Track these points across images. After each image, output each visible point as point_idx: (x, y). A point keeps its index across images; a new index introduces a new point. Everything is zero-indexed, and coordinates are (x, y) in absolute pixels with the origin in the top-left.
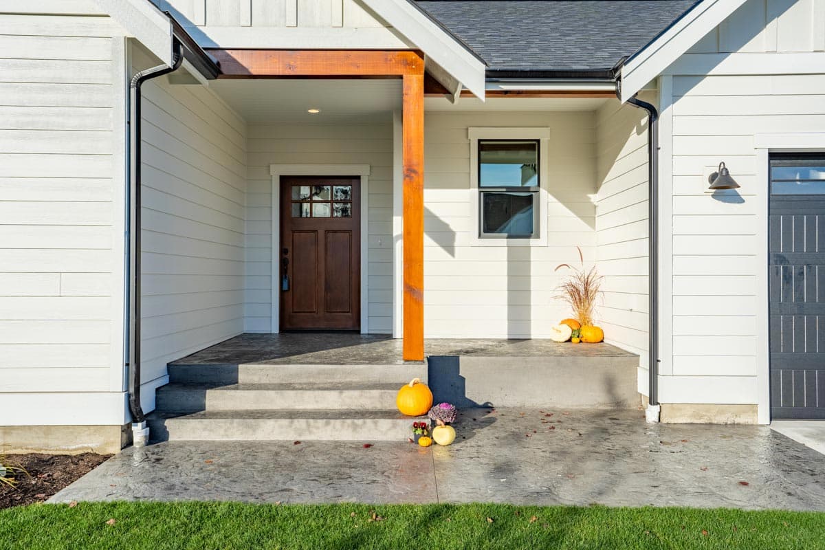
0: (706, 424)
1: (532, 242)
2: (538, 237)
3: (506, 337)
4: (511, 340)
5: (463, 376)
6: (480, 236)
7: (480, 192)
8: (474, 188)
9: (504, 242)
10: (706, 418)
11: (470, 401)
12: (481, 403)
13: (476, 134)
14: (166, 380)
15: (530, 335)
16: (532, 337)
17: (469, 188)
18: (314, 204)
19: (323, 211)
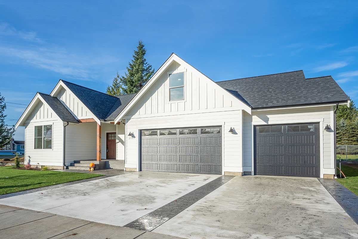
5: (110, 164)
12: (111, 168)
14: (74, 162)
19: (113, 138)
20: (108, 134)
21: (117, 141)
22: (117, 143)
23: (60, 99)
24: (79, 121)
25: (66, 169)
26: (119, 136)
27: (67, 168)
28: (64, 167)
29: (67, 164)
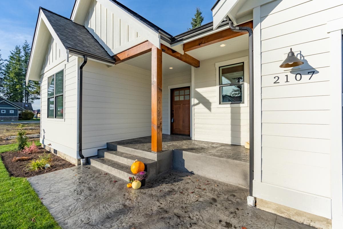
0: (286, 218)
1: (241, 105)
2: (243, 103)
3: (230, 143)
4: (232, 145)
5: (184, 159)
6: (220, 103)
7: (220, 87)
8: (218, 85)
9: (229, 106)
10: (286, 214)
11: (186, 169)
12: (190, 171)
13: (218, 65)
14: (106, 147)
15: (240, 144)
16: (241, 145)
17: (216, 86)
18: (180, 96)
19: (182, 98)
20: (172, 91)
21: (194, 101)
22: (195, 105)
23: (89, 27)
24: (115, 59)
25: (83, 165)
26: (199, 90)
27: (88, 162)
28: (79, 160)
29: (85, 153)
